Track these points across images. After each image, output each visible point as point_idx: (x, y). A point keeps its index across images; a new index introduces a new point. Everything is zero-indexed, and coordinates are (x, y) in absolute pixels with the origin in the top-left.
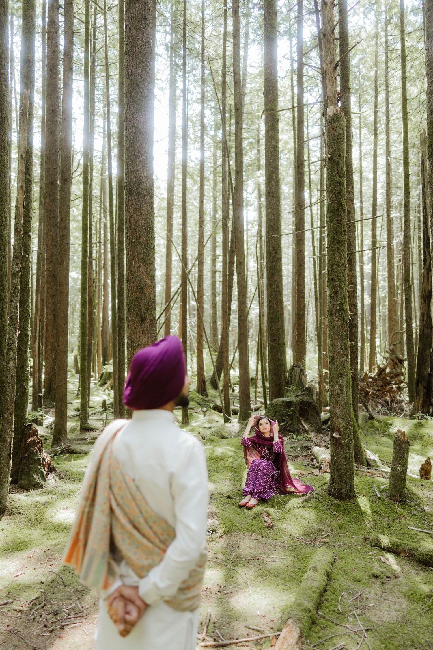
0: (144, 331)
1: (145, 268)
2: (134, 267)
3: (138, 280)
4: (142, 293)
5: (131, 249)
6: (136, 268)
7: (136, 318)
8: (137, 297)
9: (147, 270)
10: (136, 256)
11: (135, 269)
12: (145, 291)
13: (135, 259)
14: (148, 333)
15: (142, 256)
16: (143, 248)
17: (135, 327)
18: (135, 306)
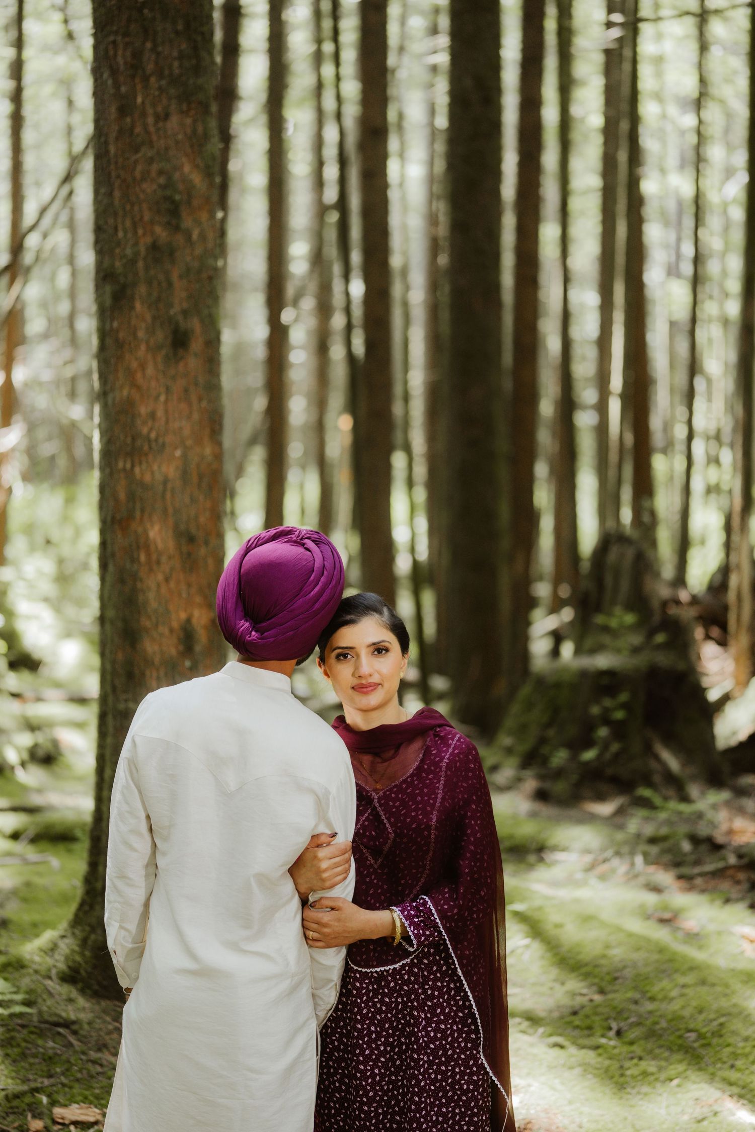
0: (186, 391)
1: (189, 121)
2: (144, 114)
3: (161, 172)
4: (177, 228)
5: (126, 34)
6: (150, 120)
7: (151, 331)
8: (154, 247)
9: (194, 132)
10: (150, 67)
11: (145, 126)
12: (187, 222)
13: (146, 79)
14: (200, 399)
15: (177, 71)
16: (177, 33)
17: (150, 371)
18: (149, 283)
